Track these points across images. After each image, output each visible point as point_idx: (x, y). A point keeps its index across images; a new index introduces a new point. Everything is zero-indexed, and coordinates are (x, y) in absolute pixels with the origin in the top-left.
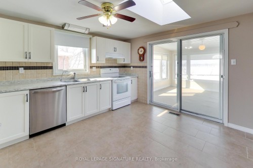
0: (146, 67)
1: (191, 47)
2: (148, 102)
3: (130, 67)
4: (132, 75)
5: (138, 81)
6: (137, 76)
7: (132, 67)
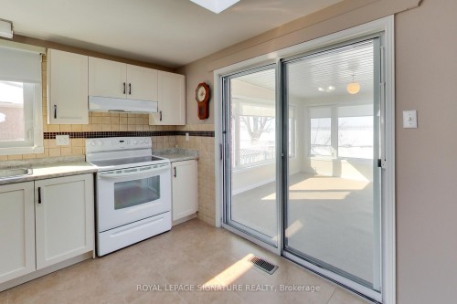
0: (211, 134)
1: (331, 88)
2: (218, 223)
3: (183, 133)
4: (188, 155)
5: (199, 169)
6: (196, 156)
7: (187, 134)
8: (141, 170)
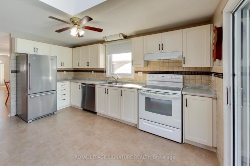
7: (213, 74)
8: (159, 94)
